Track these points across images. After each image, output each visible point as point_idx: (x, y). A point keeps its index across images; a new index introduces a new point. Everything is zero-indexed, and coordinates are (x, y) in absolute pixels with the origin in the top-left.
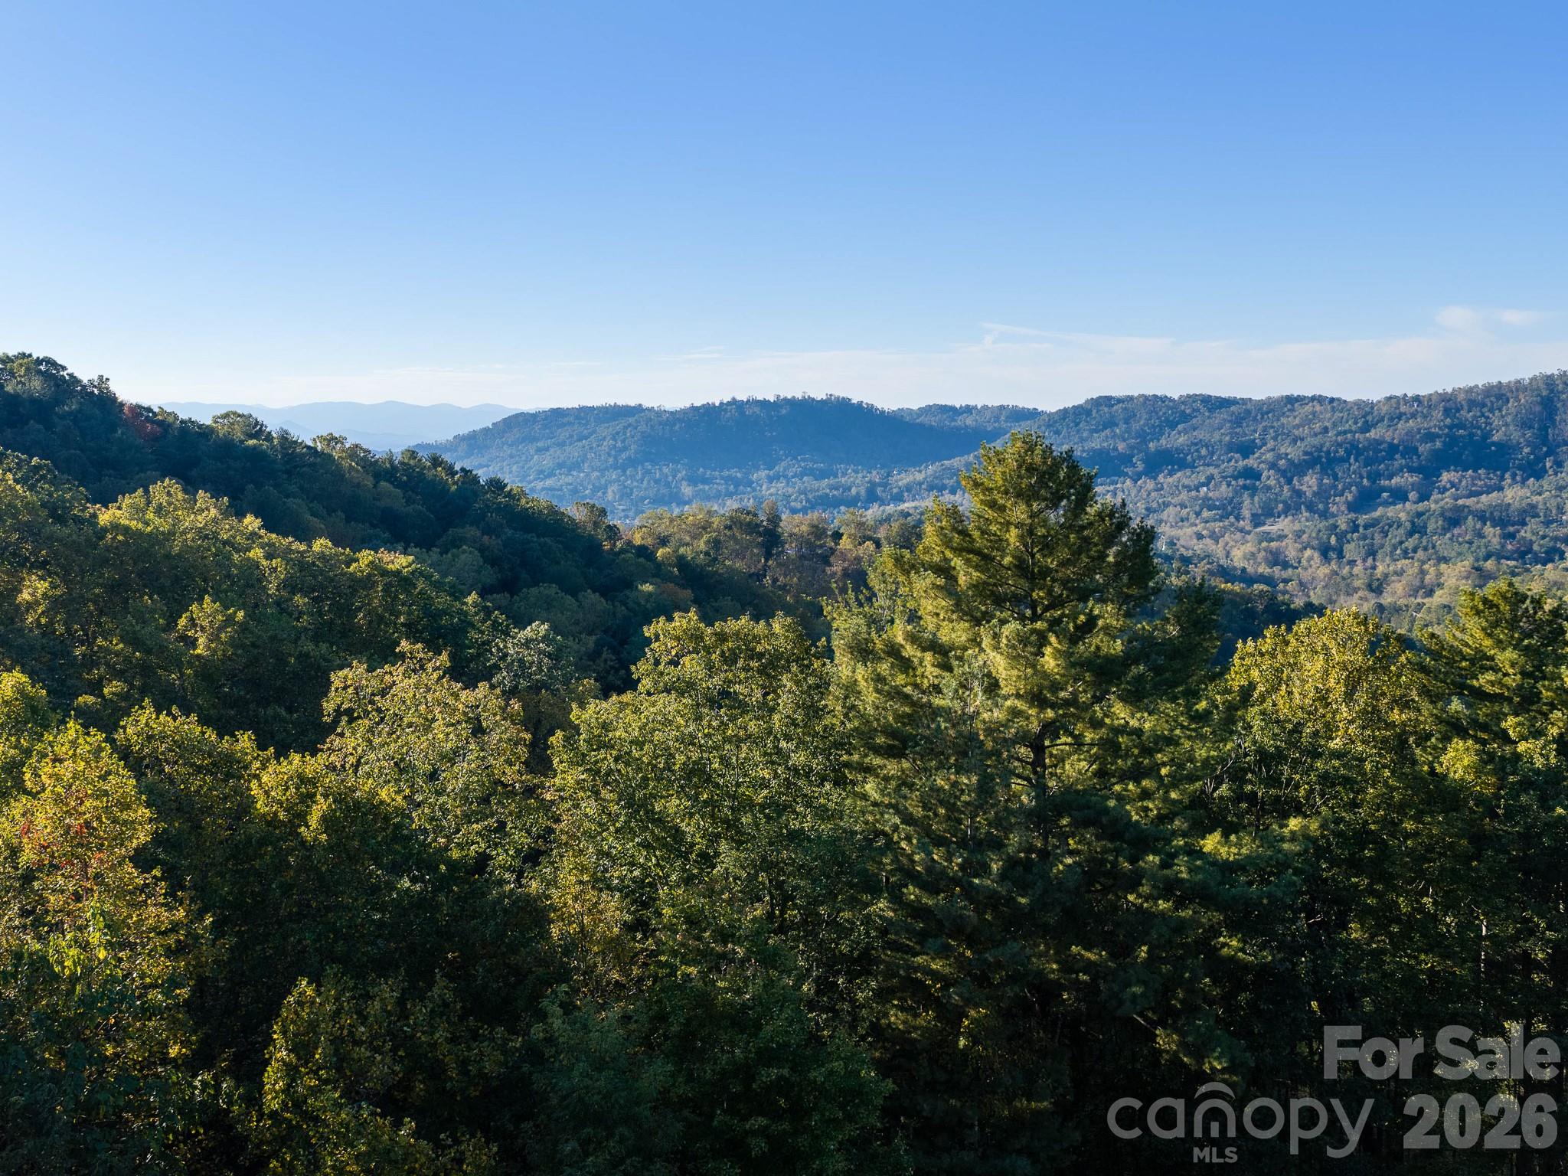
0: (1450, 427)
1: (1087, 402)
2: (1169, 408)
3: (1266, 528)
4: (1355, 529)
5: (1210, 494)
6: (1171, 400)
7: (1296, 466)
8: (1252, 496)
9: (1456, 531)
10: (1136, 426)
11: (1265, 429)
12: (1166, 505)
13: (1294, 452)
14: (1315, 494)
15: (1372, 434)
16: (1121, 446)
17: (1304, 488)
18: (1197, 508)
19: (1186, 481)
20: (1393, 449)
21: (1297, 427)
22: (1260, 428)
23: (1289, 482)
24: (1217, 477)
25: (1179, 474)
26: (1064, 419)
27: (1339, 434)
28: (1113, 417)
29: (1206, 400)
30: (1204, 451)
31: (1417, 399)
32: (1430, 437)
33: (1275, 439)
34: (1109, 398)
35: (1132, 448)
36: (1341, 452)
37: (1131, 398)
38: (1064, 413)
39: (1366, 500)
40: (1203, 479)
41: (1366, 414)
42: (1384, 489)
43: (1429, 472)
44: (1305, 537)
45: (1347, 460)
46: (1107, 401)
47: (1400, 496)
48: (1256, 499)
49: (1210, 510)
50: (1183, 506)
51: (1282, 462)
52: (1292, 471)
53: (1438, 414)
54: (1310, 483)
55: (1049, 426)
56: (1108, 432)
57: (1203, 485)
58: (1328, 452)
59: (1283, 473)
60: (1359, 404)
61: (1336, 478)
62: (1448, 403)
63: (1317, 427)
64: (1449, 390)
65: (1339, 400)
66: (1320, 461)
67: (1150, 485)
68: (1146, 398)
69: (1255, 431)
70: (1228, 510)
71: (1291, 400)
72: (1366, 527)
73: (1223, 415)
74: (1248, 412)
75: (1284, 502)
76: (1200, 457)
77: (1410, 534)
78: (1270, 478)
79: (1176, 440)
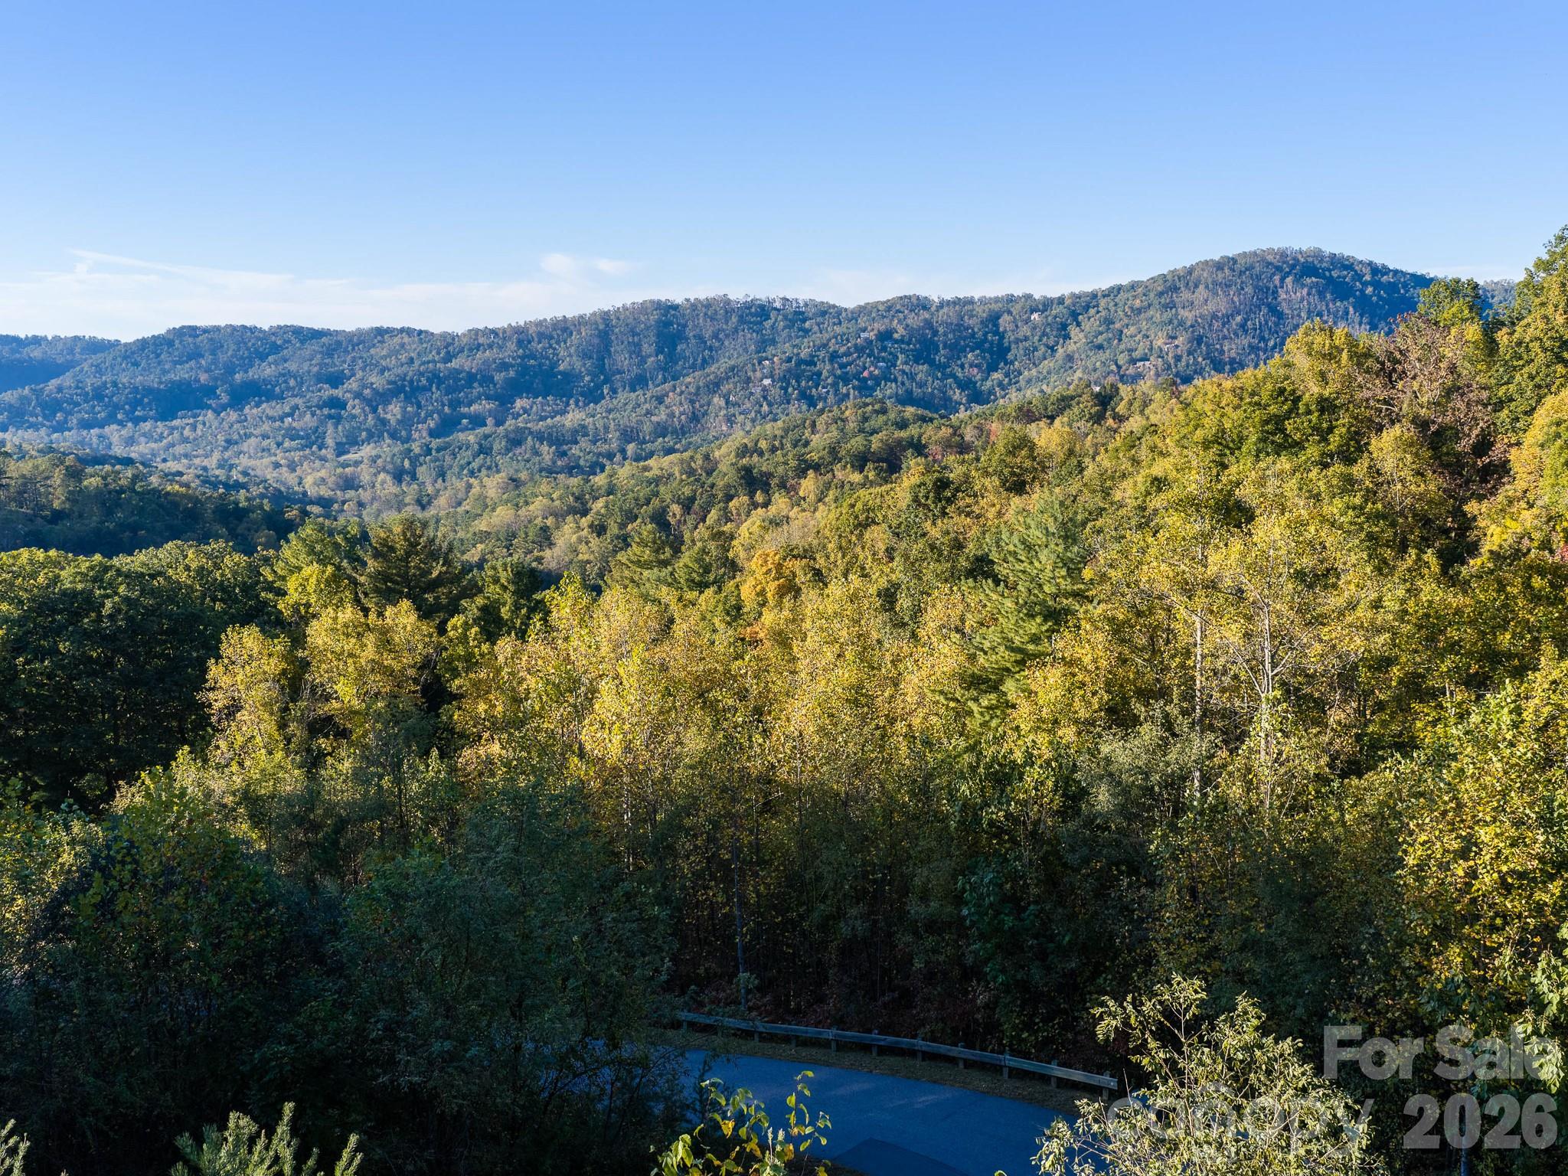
0: (523, 358)
1: (169, 331)
2: (261, 339)
3: (350, 456)
4: (428, 452)
5: (295, 424)
6: (261, 330)
7: (381, 395)
8: (336, 426)
9: (518, 451)
10: (223, 358)
11: (354, 360)
12: (248, 436)
13: (377, 381)
14: (399, 422)
15: (454, 364)
16: (203, 377)
17: (389, 416)
18: (280, 439)
19: (270, 413)
20: (471, 378)
21: (385, 357)
22: (349, 359)
23: (374, 410)
24: (302, 408)
25: (264, 405)
26: (143, 350)
27: (423, 363)
28: (197, 347)
29: (298, 331)
30: (292, 383)
31: (494, 332)
32: (504, 366)
33: (363, 369)
34: (194, 328)
35: (216, 379)
36: (424, 381)
37: (217, 329)
38: (143, 344)
39: (448, 425)
40: (287, 410)
41: (449, 345)
42: (464, 416)
43: (504, 400)
44: (379, 461)
45: (430, 389)
46: (193, 331)
47: (478, 421)
48: (340, 428)
49: (292, 439)
50: (265, 437)
51: (367, 392)
52: (376, 401)
53: (511, 346)
54: (394, 411)
55: (125, 358)
56: (192, 363)
57: (288, 415)
58: (411, 382)
59: (368, 402)
60: (444, 336)
61: (419, 407)
62: (521, 335)
63: (403, 358)
64: (522, 323)
65: (426, 332)
66: (406, 390)
67: (233, 416)
68: (234, 328)
69: (344, 362)
70: (312, 440)
71: (381, 332)
72: (438, 450)
73: (313, 346)
74: (339, 343)
75: (368, 430)
76: (288, 389)
77: (476, 456)
78: (355, 407)
79: (266, 370)
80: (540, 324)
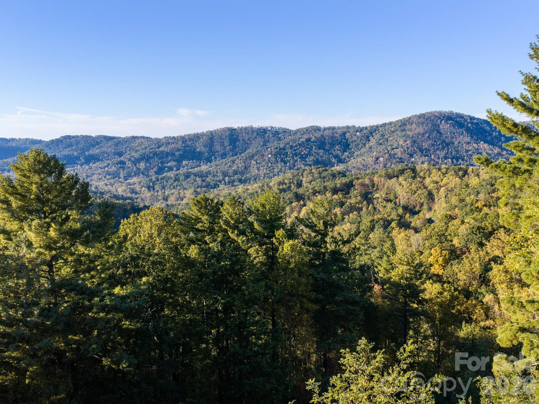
0: (184, 147)
1: (61, 137)
2: (93, 140)
3: (129, 181)
4: (158, 180)
5: (109, 170)
6: (92, 137)
7: (137, 160)
8: (123, 170)
9: (188, 180)
10: (80, 146)
11: (126, 147)
12: (94, 174)
13: (136, 155)
14: (144, 169)
15: (161, 149)
16: (75, 154)
17: (140, 167)
18: (105, 175)
19: (100, 166)
20: (167, 154)
21: (137, 147)
22: (124, 147)
23: (135, 165)
24: (111, 164)
25: (97, 163)
26: (53, 144)
27: (150, 149)
28: (71, 143)
29: (105, 137)
30: (105, 155)
31: (174, 138)
32: (178, 150)
33: (130, 151)
34: (69, 136)
35: (80, 154)
36: (152, 155)
37: (77, 136)
38: (52, 141)
39: (160, 171)
40: (106, 165)
41: (159, 143)
42: (166, 167)
43: (179, 161)
44: (142, 183)
45: (154, 158)
46: (69, 137)
47: (171, 169)
48: (125, 171)
49: (109, 175)
50: (100, 174)
51: (133, 158)
52: (136, 162)
53: (180, 143)
54: (142, 165)
55: (46, 146)
56: (70, 148)
57: (106, 167)
58: (147, 155)
59: (133, 162)
60: (156, 139)
61: (150, 164)
62: (183, 139)
63: (143, 147)
64: (183, 135)
65: (149, 138)
66: (145, 158)
67: (87, 167)
68: (83, 136)
69: (123, 148)
70: (115, 175)
71: (134, 138)
72: (161, 179)
73: (110, 143)
74: (120, 141)
75: (134, 172)
76: (104, 157)
77: (175, 181)
78: (129, 164)
79: (95, 151)
80: (189, 135)
